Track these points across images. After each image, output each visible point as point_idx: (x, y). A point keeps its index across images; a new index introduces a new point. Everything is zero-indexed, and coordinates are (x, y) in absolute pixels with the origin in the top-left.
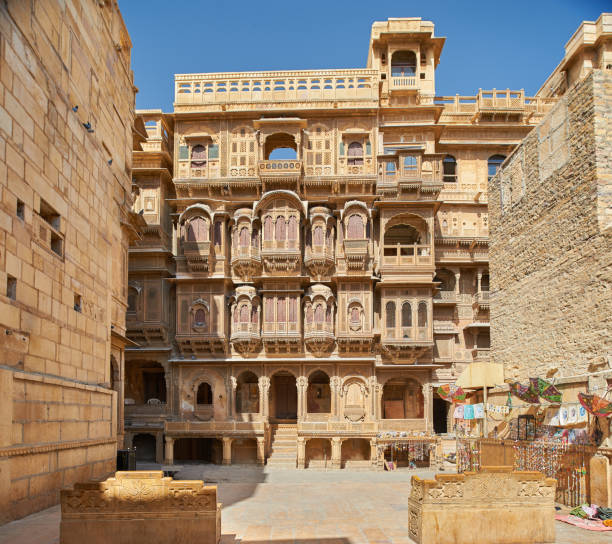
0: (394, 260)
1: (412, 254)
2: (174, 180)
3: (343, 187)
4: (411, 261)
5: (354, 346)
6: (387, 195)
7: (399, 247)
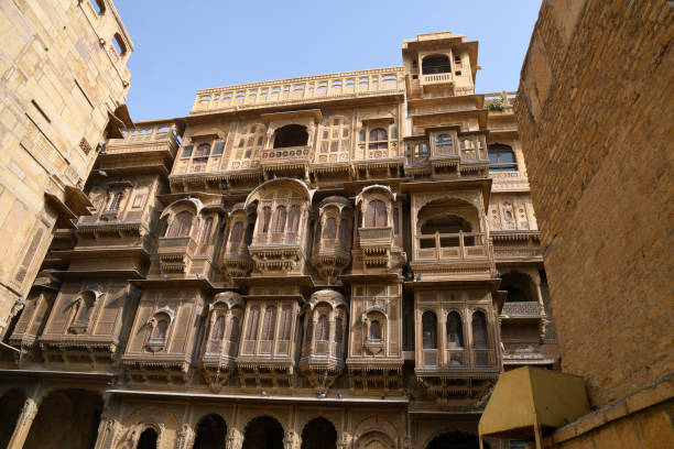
0: (431, 254)
1: (458, 245)
2: (170, 176)
3: (362, 172)
4: (455, 253)
5: (374, 378)
6: (417, 177)
7: (438, 236)
